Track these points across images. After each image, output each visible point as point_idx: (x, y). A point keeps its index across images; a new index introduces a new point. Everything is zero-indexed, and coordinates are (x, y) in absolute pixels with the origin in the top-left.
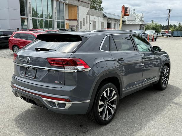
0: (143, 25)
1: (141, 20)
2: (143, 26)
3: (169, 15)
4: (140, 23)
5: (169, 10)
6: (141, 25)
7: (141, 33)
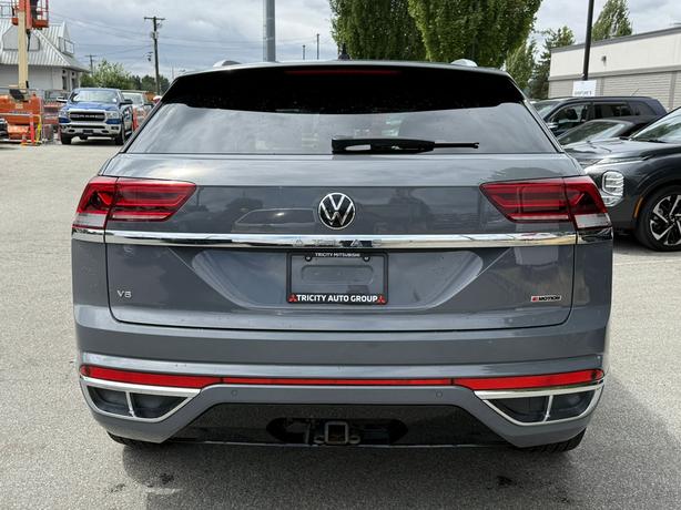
0: (74, 71)
1: (63, 50)
2: (75, 77)
3: (156, 40)
4: (64, 62)
5: (152, 21)
6: (65, 69)
7: (115, 100)
